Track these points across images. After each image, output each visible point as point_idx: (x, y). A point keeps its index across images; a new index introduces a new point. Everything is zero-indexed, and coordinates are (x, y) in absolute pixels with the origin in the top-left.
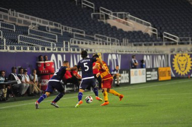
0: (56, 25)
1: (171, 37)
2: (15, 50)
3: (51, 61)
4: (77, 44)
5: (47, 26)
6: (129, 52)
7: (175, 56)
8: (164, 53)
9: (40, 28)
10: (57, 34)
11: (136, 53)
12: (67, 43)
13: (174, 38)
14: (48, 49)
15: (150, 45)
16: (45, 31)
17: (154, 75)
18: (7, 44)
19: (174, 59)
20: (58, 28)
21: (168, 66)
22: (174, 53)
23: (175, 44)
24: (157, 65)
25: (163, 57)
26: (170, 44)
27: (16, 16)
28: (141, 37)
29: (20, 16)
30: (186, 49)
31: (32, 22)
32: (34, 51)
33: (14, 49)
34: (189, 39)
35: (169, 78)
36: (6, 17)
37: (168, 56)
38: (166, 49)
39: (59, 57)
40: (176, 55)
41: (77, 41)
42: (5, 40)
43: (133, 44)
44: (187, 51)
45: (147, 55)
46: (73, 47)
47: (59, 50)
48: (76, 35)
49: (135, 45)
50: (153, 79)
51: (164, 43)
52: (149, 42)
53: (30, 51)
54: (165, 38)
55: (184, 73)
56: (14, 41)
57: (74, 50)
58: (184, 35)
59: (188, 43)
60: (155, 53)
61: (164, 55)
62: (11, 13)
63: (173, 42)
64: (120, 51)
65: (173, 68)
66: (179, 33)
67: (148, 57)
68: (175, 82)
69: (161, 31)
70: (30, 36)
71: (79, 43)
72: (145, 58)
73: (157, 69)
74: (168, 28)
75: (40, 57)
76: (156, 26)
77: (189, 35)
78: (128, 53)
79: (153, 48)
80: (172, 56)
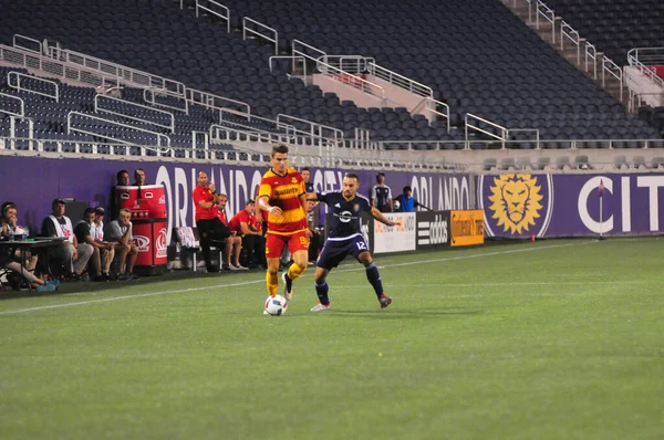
0: (171, 86)
1: (488, 127)
2: (60, 153)
3: (158, 185)
4: (228, 141)
5: (146, 88)
6: (371, 165)
7: (496, 180)
8: (466, 171)
9: (127, 93)
10: (175, 112)
11: (391, 168)
12: (200, 138)
13: (496, 131)
14: (149, 153)
15: (430, 147)
16: (142, 102)
17: (437, 231)
18: (38, 136)
19: (492, 189)
20: (177, 95)
21: (476, 208)
22: (493, 171)
23: (497, 146)
24: (446, 203)
25: (464, 180)
26: (483, 147)
27: (62, 59)
28: (405, 125)
29: (73, 59)
30: (526, 163)
31: (105, 75)
32: (112, 156)
33: (55, 150)
34: (535, 133)
35: (480, 240)
36: (33, 62)
37: (476, 178)
38: (472, 160)
39: (180, 174)
40: (498, 177)
41: (228, 131)
42: (31, 124)
43: (381, 143)
44: (528, 168)
45: (419, 176)
46: (219, 149)
47: (180, 154)
48: (226, 116)
49: (387, 148)
50: (434, 240)
51: (467, 143)
52: (425, 138)
53: (100, 156)
54: (470, 130)
55: (518, 228)
56: (57, 128)
57: (219, 156)
58: (523, 124)
59: (533, 146)
60: (443, 171)
61: (467, 177)
62: (47, 52)
63: (491, 142)
64: (347, 163)
65: (489, 213)
66: (507, 117)
67: (423, 180)
68: (495, 251)
69: (460, 111)
70: (99, 114)
71: (233, 137)
72: (414, 184)
73: (446, 215)
74: (479, 102)
75: (120, 174)
76: (446, 96)
77: (536, 124)
78: (369, 168)
79: (436, 158)
80: (489, 181)
